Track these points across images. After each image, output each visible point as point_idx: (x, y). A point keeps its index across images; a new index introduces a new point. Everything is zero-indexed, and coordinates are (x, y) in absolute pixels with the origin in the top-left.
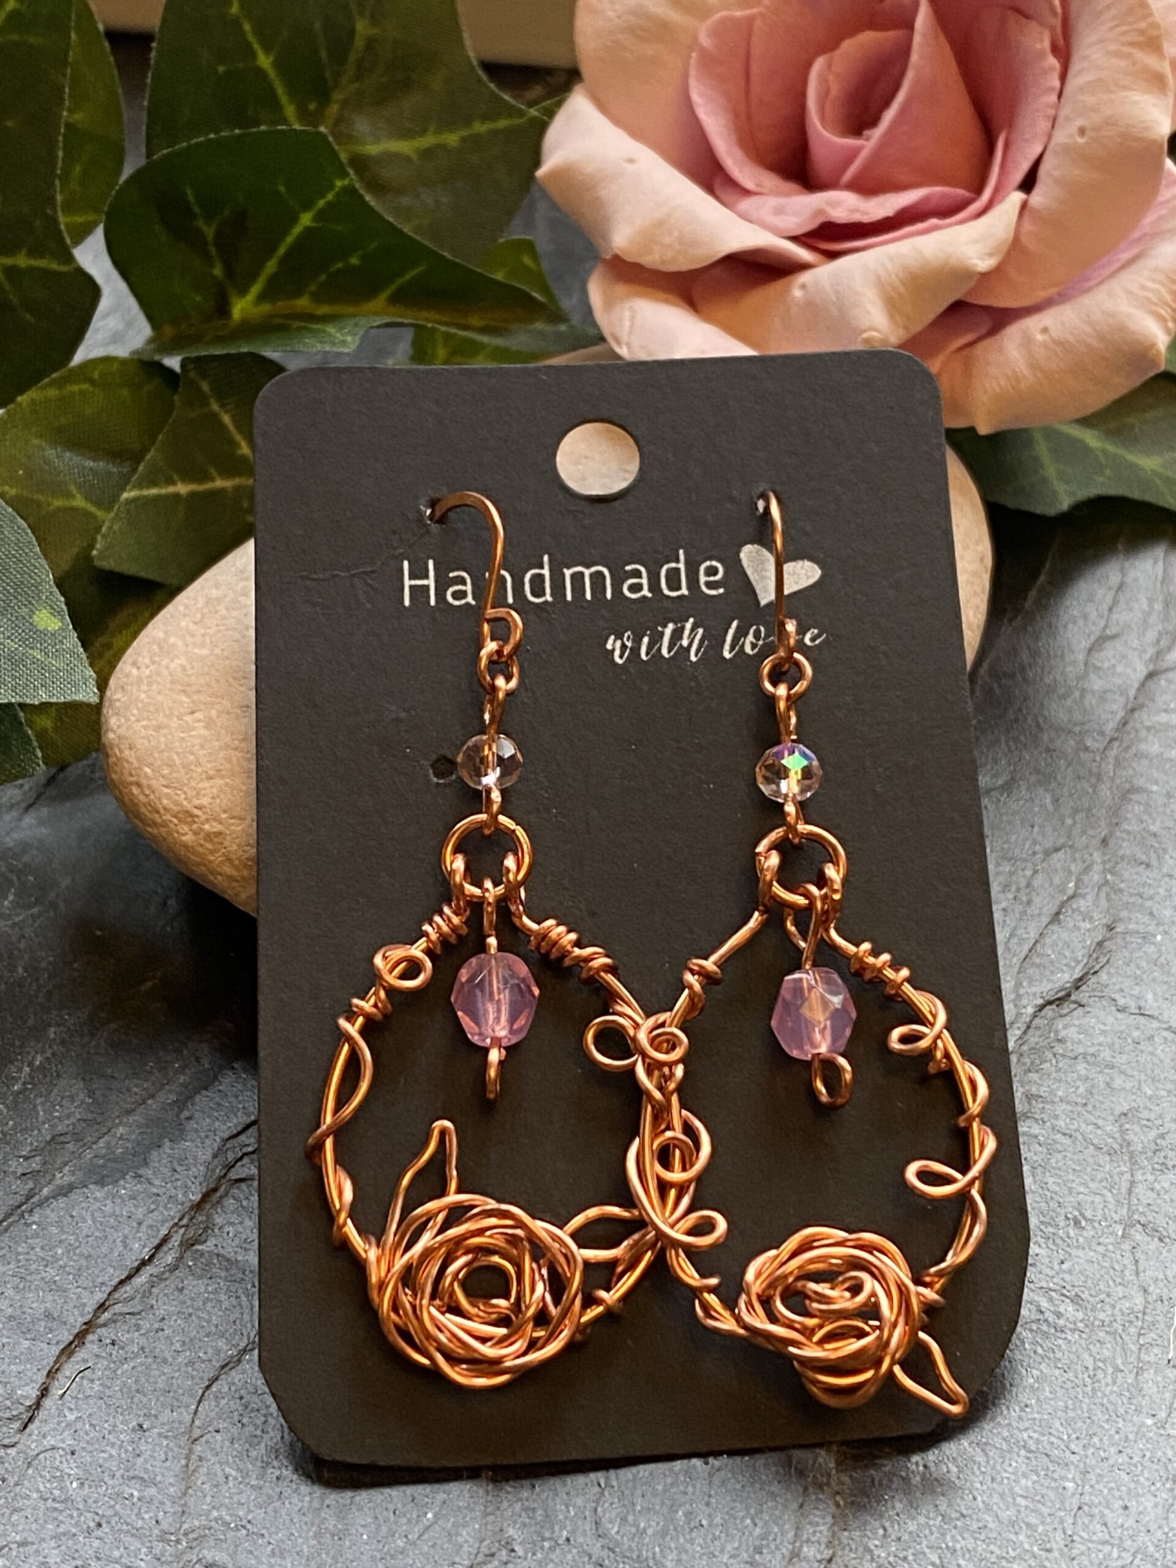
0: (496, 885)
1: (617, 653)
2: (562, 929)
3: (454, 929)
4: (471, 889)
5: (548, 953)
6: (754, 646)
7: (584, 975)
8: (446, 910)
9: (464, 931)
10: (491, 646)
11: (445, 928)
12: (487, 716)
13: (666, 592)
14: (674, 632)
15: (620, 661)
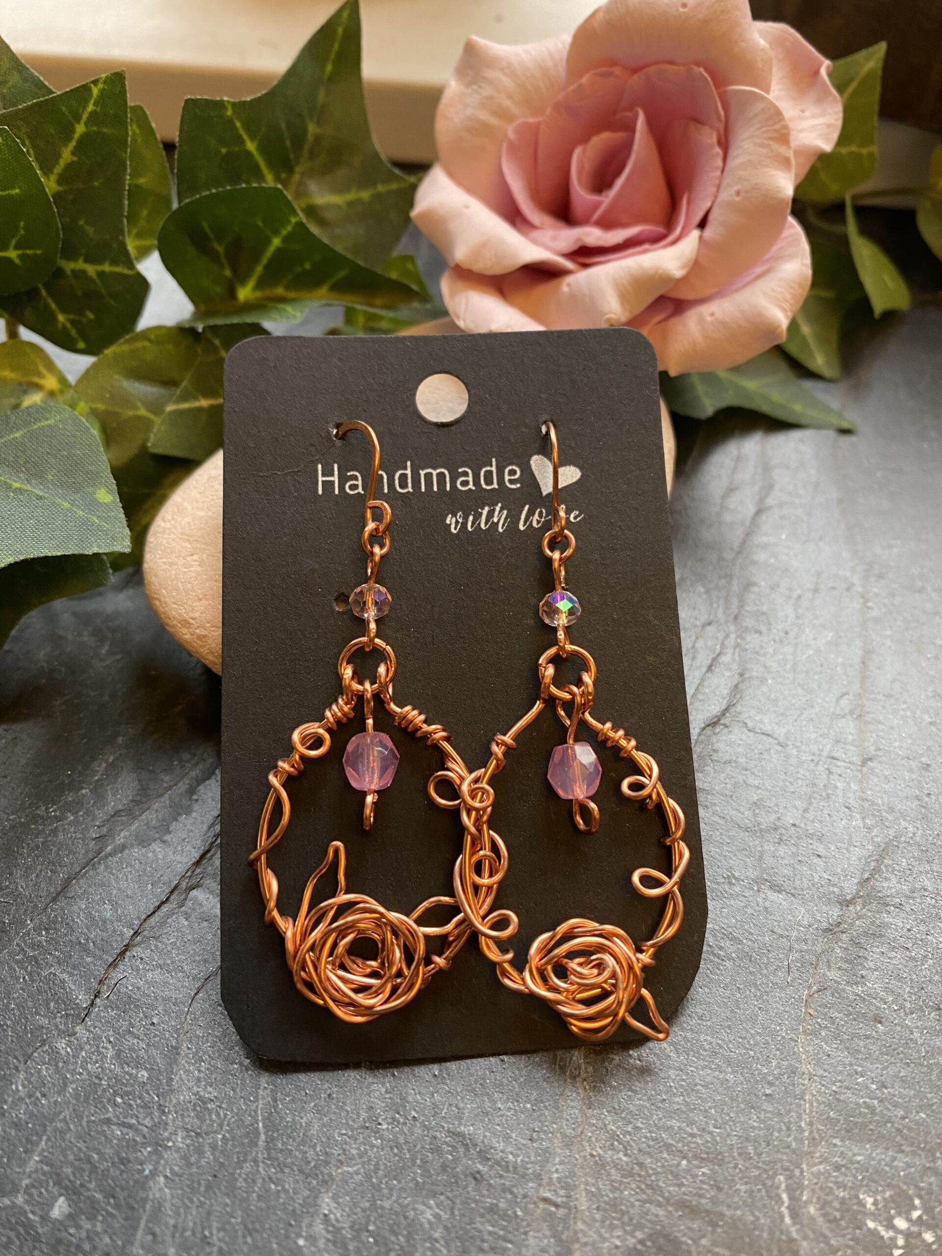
0: (372, 684)
1: (453, 526)
2: (415, 712)
3: (345, 714)
4: (356, 686)
5: (407, 727)
6: (538, 522)
7: (429, 742)
8: (340, 701)
9: (352, 715)
10: (371, 526)
11: (339, 714)
12: (369, 571)
13: (484, 486)
14: (489, 512)
15: (455, 532)
